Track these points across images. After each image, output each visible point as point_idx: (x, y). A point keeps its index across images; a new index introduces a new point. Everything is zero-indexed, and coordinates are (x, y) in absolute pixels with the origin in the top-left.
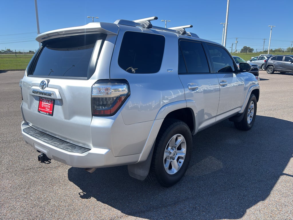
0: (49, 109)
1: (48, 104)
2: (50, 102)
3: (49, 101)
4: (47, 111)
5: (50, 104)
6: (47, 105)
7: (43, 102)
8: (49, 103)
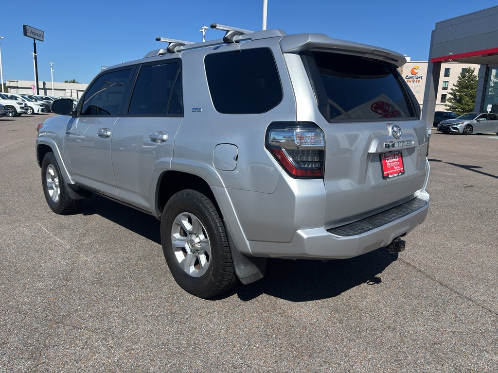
0: (399, 167)
1: (394, 160)
2: (397, 156)
3: (395, 155)
4: (397, 170)
5: (398, 160)
6: (394, 162)
7: (388, 160)
8: (397, 158)
